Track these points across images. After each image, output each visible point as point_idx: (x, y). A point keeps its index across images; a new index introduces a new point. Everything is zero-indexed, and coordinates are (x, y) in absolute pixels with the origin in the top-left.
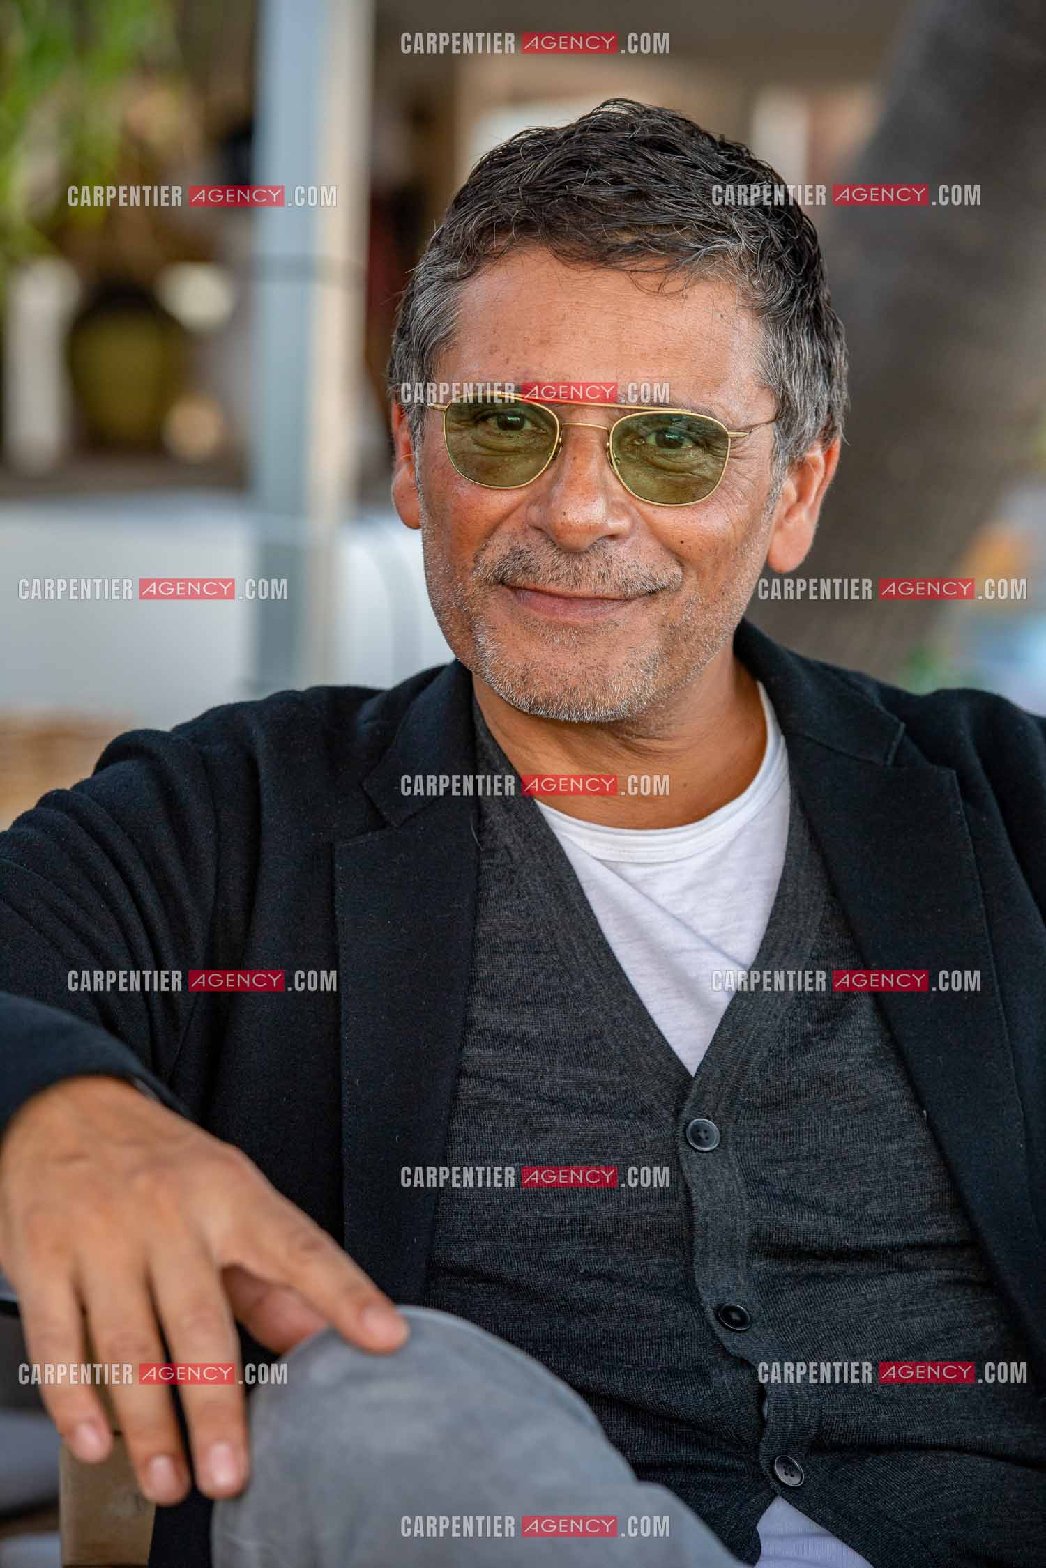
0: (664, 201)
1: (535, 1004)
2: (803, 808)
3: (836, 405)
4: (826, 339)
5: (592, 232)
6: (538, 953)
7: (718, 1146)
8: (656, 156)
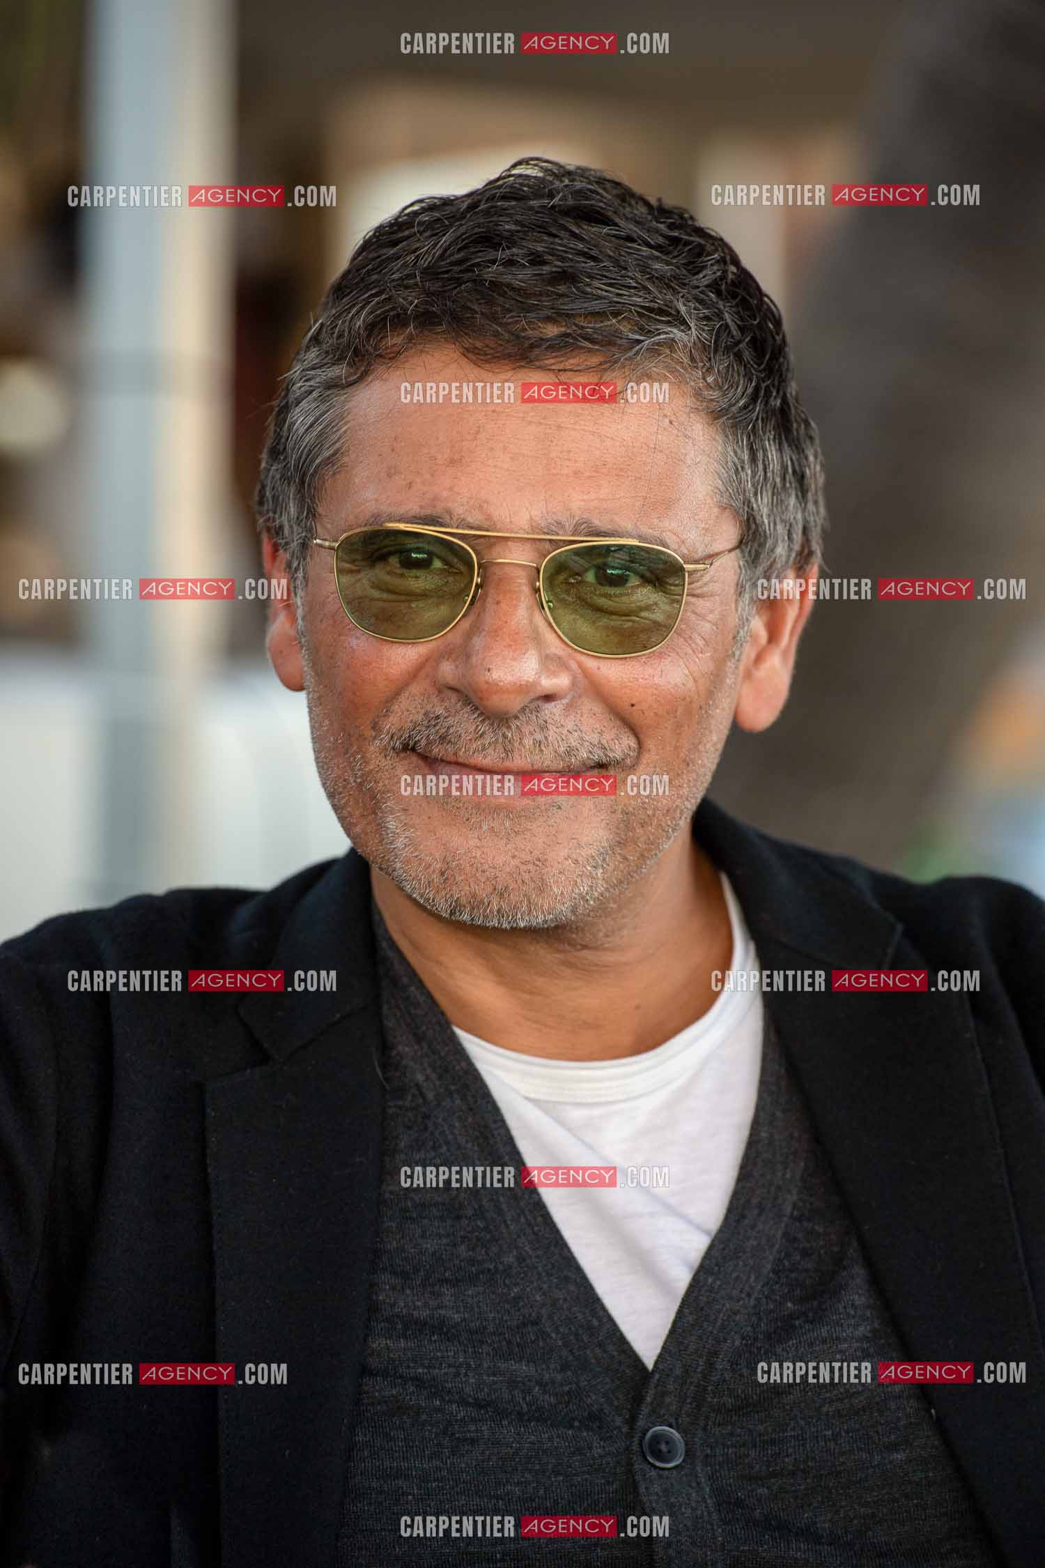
0: (596, 283)
1: (455, 1283)
2: (778, 1032)
3: (812, 524)
4: (797, 447)
5: (510, 324)
6: (458, 1218)
7: (683, 1461)
8: (583, 229)
